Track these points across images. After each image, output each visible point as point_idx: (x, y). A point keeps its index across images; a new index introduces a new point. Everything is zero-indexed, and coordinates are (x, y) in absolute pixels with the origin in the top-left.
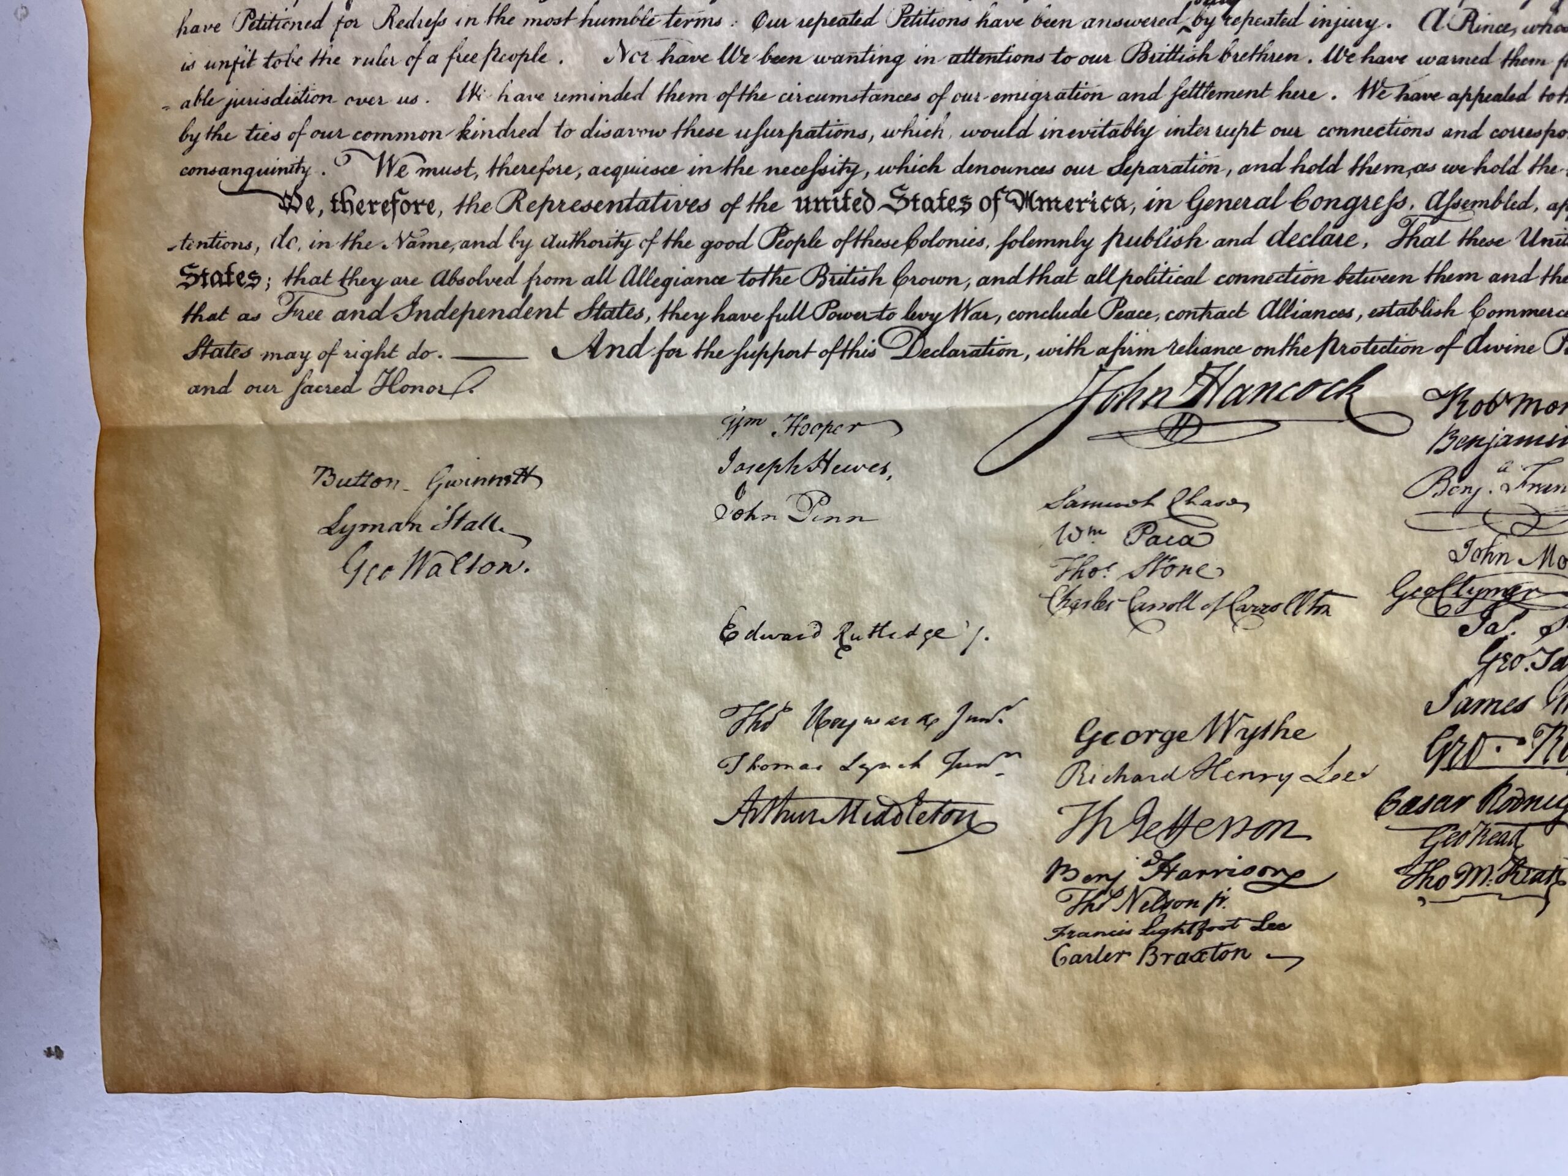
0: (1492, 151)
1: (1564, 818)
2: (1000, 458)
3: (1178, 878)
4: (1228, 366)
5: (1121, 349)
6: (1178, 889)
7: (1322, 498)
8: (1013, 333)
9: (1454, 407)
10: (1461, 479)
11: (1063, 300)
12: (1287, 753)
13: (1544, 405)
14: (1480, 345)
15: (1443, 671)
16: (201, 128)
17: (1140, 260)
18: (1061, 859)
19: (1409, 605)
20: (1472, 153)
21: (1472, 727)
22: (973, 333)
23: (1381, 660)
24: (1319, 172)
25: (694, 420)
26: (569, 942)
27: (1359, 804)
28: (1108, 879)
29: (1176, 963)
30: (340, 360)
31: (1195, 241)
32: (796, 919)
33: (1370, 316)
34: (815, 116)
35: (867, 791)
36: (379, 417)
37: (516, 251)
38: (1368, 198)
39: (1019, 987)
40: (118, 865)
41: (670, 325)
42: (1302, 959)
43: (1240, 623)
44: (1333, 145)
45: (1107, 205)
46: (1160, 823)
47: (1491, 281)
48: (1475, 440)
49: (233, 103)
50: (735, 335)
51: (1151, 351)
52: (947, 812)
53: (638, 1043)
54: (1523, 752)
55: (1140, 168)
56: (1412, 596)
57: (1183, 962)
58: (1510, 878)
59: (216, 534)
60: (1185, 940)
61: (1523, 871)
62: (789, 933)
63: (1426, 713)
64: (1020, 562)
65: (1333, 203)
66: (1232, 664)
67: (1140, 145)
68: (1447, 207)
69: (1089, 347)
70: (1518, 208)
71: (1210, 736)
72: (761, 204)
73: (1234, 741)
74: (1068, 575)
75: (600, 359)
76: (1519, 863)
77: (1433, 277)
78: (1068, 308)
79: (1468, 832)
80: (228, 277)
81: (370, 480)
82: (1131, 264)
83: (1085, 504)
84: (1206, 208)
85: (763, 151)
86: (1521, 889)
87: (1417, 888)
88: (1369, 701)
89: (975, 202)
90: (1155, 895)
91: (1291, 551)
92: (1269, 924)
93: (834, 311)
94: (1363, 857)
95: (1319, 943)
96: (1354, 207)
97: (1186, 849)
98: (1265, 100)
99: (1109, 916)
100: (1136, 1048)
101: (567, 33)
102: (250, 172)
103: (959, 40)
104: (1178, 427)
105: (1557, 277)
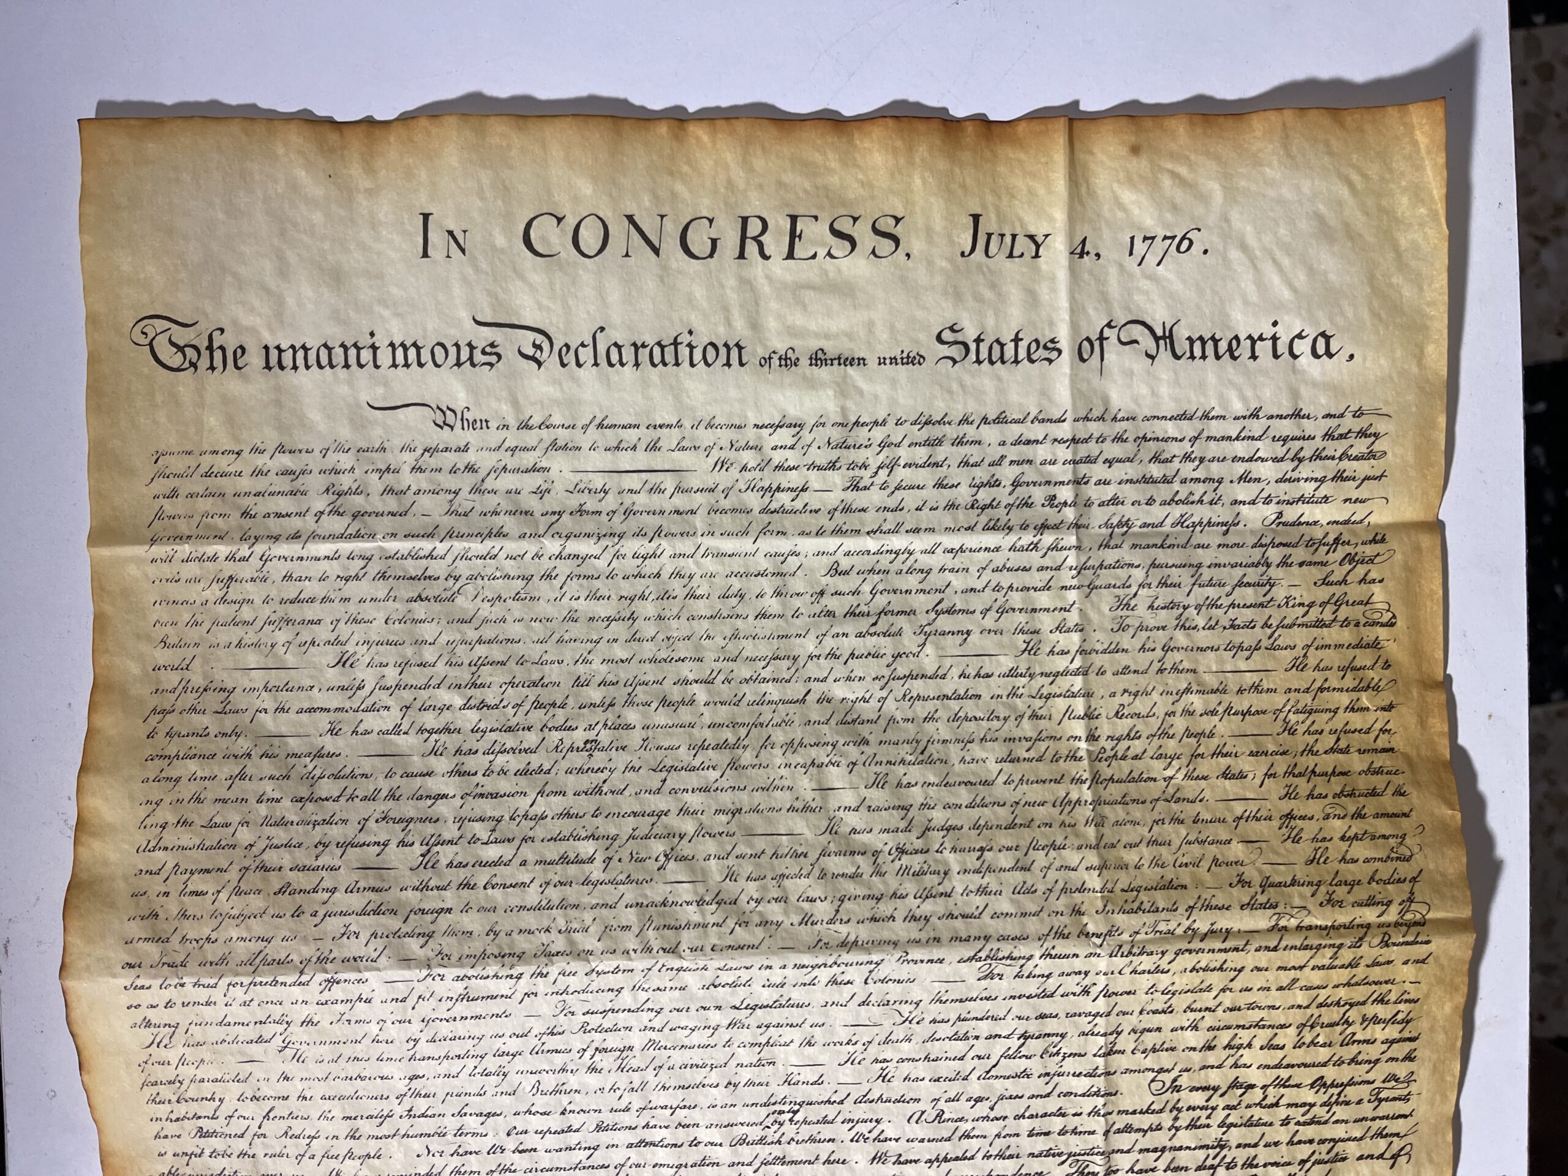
98: (815, 1165)
101: (394, 1142)
103: (633, 1137)
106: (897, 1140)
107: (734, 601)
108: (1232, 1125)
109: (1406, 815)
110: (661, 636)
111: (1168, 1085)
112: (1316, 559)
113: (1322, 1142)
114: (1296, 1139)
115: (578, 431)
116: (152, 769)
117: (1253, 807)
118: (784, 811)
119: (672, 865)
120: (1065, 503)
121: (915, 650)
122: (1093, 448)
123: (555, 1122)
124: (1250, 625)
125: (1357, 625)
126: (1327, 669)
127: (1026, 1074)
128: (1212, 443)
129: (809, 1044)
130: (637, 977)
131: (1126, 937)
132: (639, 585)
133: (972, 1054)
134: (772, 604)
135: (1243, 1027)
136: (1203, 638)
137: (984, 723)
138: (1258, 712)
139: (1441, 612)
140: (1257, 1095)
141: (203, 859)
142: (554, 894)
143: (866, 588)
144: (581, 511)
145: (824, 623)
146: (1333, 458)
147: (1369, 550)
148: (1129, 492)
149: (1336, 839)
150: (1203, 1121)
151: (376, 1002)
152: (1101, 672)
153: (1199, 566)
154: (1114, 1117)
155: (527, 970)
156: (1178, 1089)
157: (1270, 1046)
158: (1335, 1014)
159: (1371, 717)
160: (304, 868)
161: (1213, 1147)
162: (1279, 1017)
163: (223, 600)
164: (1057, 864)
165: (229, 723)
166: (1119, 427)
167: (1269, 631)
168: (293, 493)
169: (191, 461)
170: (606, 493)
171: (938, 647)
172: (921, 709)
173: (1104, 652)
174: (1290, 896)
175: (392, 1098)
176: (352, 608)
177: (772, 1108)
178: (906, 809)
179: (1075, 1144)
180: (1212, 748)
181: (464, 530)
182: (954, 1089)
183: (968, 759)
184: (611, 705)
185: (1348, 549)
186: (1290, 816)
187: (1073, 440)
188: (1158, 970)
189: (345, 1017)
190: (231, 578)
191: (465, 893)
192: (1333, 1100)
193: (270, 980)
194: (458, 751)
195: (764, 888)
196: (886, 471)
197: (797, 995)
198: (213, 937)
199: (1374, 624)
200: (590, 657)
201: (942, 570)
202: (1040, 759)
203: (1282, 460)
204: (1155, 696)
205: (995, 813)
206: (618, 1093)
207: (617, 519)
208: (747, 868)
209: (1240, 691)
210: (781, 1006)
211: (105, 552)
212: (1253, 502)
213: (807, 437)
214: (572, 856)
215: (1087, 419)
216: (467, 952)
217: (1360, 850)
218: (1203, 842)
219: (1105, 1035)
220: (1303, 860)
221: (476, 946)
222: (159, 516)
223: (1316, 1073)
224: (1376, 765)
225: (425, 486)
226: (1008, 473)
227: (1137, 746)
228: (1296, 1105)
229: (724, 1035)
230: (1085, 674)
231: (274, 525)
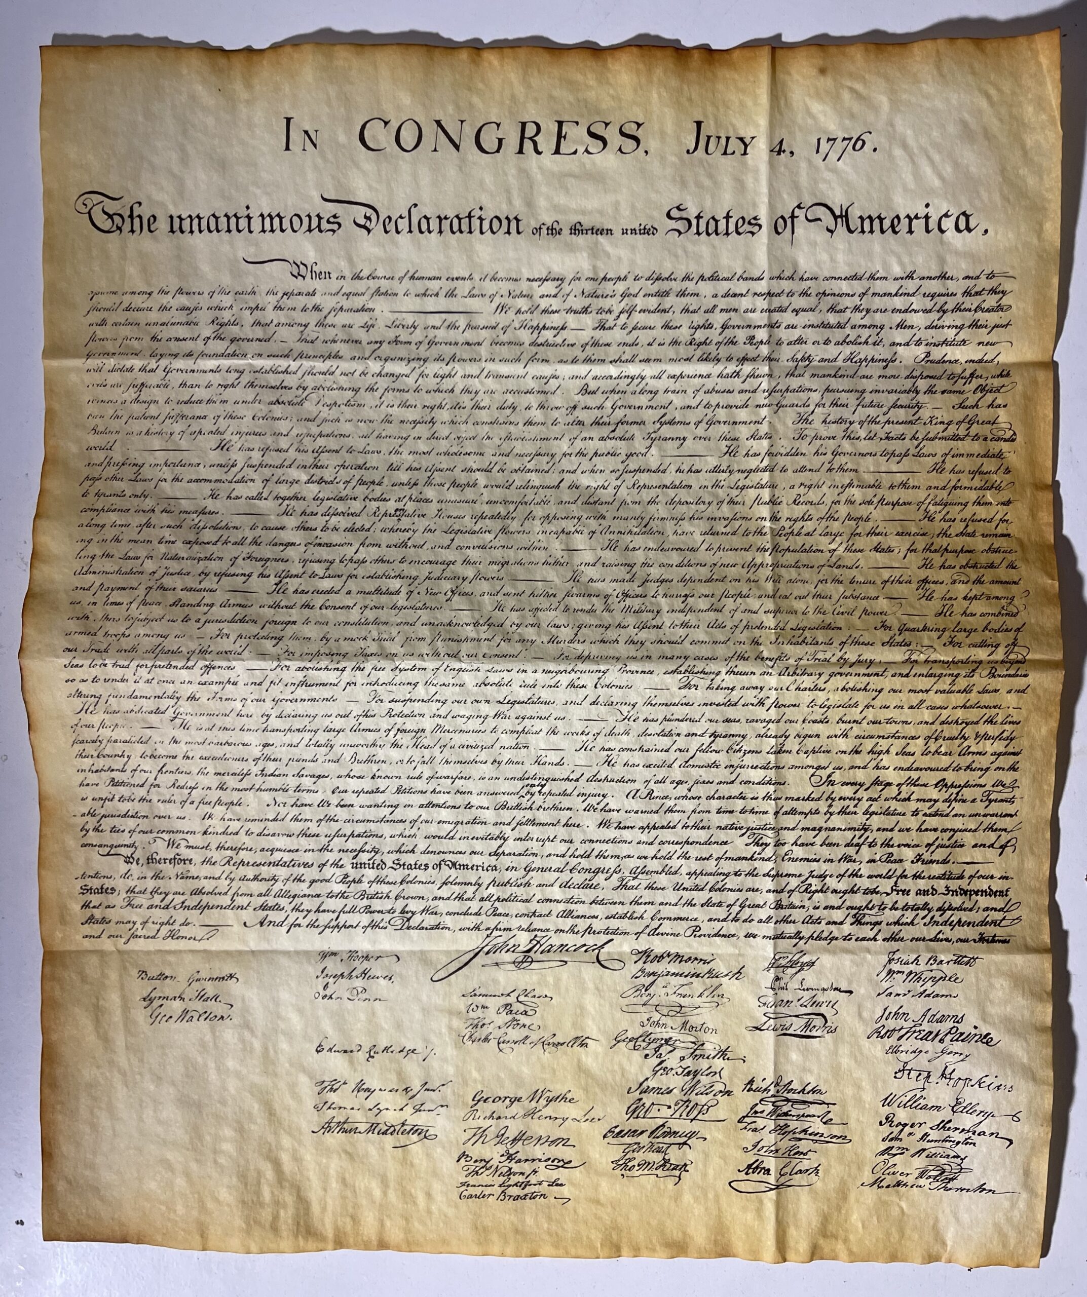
0: (659, 850)
1: (688, 1142)
2: (442, 974)
3: (516, 1162)
4: (544, 937)
5: (496, 928)
6: (516, 1167)
7: (585, 996)
8: (448, 921)
9: (644, 959)
10: (646, 990)
11: (470, 908)
12: (566, 1108)
14: (655, 932)
15: (637, 1074)
16: (90, 826)
17: (503, 892)
18: (465, 1152)
19: (622, 1045)
20: (651, 851)
21: (648, 1100)
22: (430, 920)
23: (610, 1068)
24: (581, 858)
25: (307, 953)
26: (246, 1184)
27: (597, 1132)
28: (485, 1162)
29: (514, 1200)
30: (150, 925)
31: (528, 884)
32: (347, 1176)
33: (606, 918)
34: (360, 828)
35: (379, 1119)
36: (167, 948)
37: (228, 881)
38: (604, 869)
39: (444, 1208)
40: (50, 1143)
41: (295, 914)
42: (570, 1199)
43: (547, 1050)
44: (588, 847)
45: (489, 868)
46: (508, 1138)
47: (660, 905)
48: (653, 973)
49: (104, 816)
50: (324, 918)
51: (510, 930)
52: (415, 1130)
53: (275, 1228)
54: (671, 1112)
55: (503, 853)
56: (624, 1041)
57: (517, 1199)
58: (662, 1168)
59: (94, 1000)
60: (518, 1190)
61: (668, 1165)
62: (344, 1181)
63: (628, 1093)
64: (450, 1020)
65: (589, 870)
66: (543, 1068)
67: (503, 844)
68: (639, 873)
69: (482, 927)
70: (672, 874)
71: (532, 1099)
72: (336, 865)
73: (543, 1102)
74: (471, 1027)
75: (265, 927)
76: (666, 1161)
77: (634, 903)
78: (472, 911)
79: (644, 1146)
80: (102, 890)
81: (163, 977)
82: (500, 894)
83: (480, 995)
84: (532, 871)
85: (337, 843)
86: (667, 1173)
87: (621, 1170)
88: (603, 1086)
89: (431, 866)
90: (506, 1169)
91: (570, 1019)
92: (555, 1183)
93: (368, 910)
94: (597, 1156)
95: (577, 1193)
96: (598, 873)
97: (519, 1150)
98: (557, 827)
99: (485, 1178)
100: (494, 1237)
101: (250, 794)
102: (112, 846)
103: (423, 799)
104: (522, 962)
105: (690, 904)
106: (618, 811)
107: (508, 411)
108: (873, 813)
109: (1015, 583)
110: (453, 436)
111: (824, 779)
112: (955, 388)
113: (944, 831)
114: (923, 828)
115: (396, 282)
116: (86, 518)
117: (897, 573)
118: (540, 564)
119: (456, 598)
120: (762, 342)
121: (644, 451)
122: (784, 301)
123: (367, 784)
124: (901, 437)
125: (985, 439)
126: (960, 472)
127: (715, 765)
128: (877, 298)
129: (554, 733)
130: (429, 675)
131: (792, 661)
132: (438, 398)
133: (675, 747)
134: (537, 415)
135: (883, 737)
136: (864, 446)
137: (693, 506)
138: (905, 503)
139: (1050, 430)
140: (894, 791)
141: (120, 581)
142: (370, 615)
143: (608, 404)
144: (396, 341)
145: (576, 429)
146: (970, 310)
147: (997, 382)
148: (811, 335)
149: (960, 599)
150: (851, 809)
151: (241, 684)
152: (784, 470)
153: (863, 391)
154: (782, 802)
155: (350, 665)
156: (832, 783)
157: (904, 753)
158: (955, 730)
159: (993, 510)
160: (191, 590)
161: (858, 830)
162: (910, 730)
163: (137, 400)
164: (742, 608)
165: (139, 488)
166: (805, 285)
167: (916, 443)
168: (188, 324)
169: (116, 299)
170: (415, 328)
171: (660, 449)
172: (646, 495)
173: (787, 454)
174: (921, 638)
175: (250, 760)
176: (229, 408)
177: (527, 782)
178: (631, 566)
179: (752, 821)
180: (868, 529)
181: (310, 353)
182: (661, 773)
183: (679, 532)
184: (415, 484)
185: (981, 381)
186: (925, 581)
187: (769, 293)
188: (816, 688)
189: (218, 696)
190: (143, 384)
191: (306, 611)
192: (953, 797)
193: (166, 663)
194: (304, 513)
195: (523, 617)
196: (626, 315)
197: (545, 695)
198: (127, 633)
199: (999, 439)
200: (401, 450)
201: (666, 391)
202: (734, 534)
203: (930, 311)
204: (825, 488)
205: (698, 571)
206: (414, 764)
207: (423, 348)
208: (511, 602)
209: (892, 487)
210: (533, 703)
211: (55, 363)
212: (907, 344)
213: (566, 288)
214: (384, 590)
215: (779, 278)
216: (306, 651)
217: (978, 607)
218: (857, 597)
219: (776, 737)
220: (933, 613)
221: (313, 648)
222: (93, 339)
223: (939, 775)
224: (995, 546)
225: (283, 320)
226: (718, 319)
227: (809, 526)
228: (924, 801)
229: (491, 723)
230: (772, 470)
231: (174, 346)
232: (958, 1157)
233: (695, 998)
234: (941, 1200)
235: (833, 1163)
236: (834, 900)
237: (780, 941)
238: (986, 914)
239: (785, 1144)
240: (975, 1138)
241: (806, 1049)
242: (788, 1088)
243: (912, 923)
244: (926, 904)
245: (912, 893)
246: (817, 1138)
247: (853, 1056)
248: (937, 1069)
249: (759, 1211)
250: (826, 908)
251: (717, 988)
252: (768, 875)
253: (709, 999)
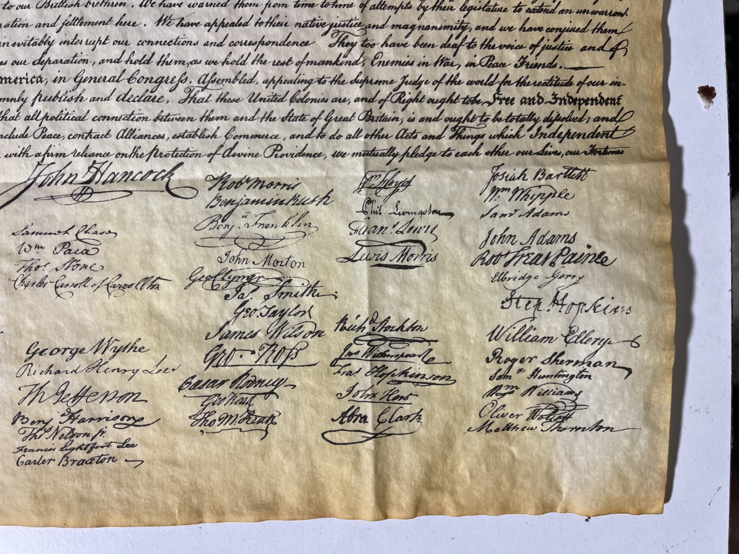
0: (231, 53)
1: (275, 391)
3: (79, 422)
4: (104, 163)
5: (47, 154)
6: (79, 428)
7: (154, 230)
9: (220, 185)
10: (223, 221)
11: (15, 129)
12: (136, 359)
13: (265, 184)
14: (230, 153)
15: (216, 317)
17: (52, 108)
18: (20, 413)
19: (198, 284)
20: (220, 54)
21: (228, 346)
23: (186, 312)
24: (140, 64)
27: (171, 384)
28: (44, 423)
29: (78, 465)
31: (80, 99)
33: (173, 138)
38: (168, 78)
39: (1, 476)
42: (143, 461)
43: (112, 294)
44: (146, 50)
45: (33, 80)
46: (69, 394)
47: (234, 120)
48: (230, 201)
51: (64, 155)
54: (254, 358)
55: (49, 61)
56: (200, 280)
57: (82, 464)
58: (246, 421)
60: (83, 453)
61: (253, 418)
63: (206, 339)
65: (150, 80)
66: (109, 314)
67: (48, 49)
68: (209, 82)
69: (30, 153)
70: (247, 83)
71: (97, 350)
73: (109, 353)
74: (23, 269)
76: (250, 413)
77: (205, 118)
78: (18, 133)
79: (225, 398)
82: (47, 110)
83: (33, 233)
84: (84, 81)
86: (252, 426)
87: (200, 426)
88: (178, 332)
90: (67, 431)
91: (138, 257)
92: (126, 444)
94: (173, 411)
95: (151, 453)
96: (161, 82)
97: (83, 408)
98: (109, 26)
99: (44, 441)
100: (56, 507)
104: (81, 194)
105: (269, 118)
106: (180, 5)
108: (472, 8)
113: (550, 30)
114: (527, 26)
150: (447, 4)
161: (455, 28)
179: (335, 15)
232: (571, 392)
233: (280, 228)
234: (555, 442)
235: (436, 407)
236: (431, 111)
237: (372, 159)
238: (596, 124)
239: (383, 388)
240: (591, 370)
241: (404, 281)
242: (385, 325)
243: (517, 135)
244: (532, 114)
245: (517, 102)
246: (418, 380)
247: (455, 286)
248: (547, 295)
249: (356, 464)
250: (422, 120)
251: (303, 216)
252: (356, 81)
253: (295, 228)
